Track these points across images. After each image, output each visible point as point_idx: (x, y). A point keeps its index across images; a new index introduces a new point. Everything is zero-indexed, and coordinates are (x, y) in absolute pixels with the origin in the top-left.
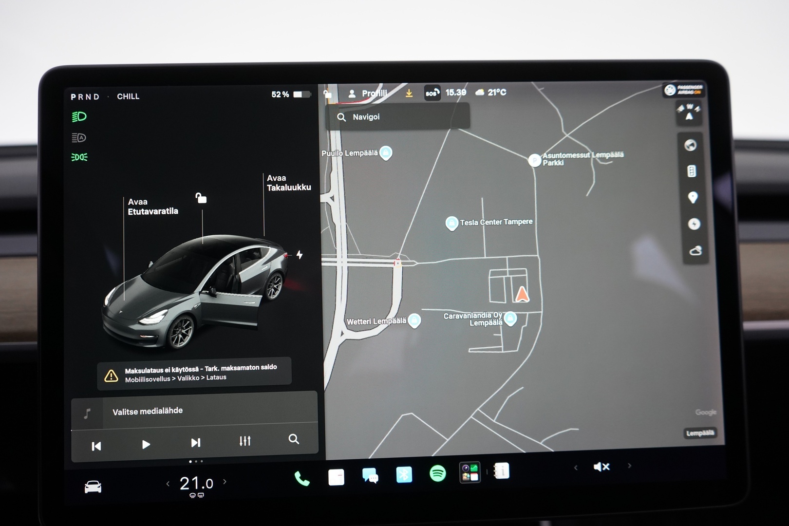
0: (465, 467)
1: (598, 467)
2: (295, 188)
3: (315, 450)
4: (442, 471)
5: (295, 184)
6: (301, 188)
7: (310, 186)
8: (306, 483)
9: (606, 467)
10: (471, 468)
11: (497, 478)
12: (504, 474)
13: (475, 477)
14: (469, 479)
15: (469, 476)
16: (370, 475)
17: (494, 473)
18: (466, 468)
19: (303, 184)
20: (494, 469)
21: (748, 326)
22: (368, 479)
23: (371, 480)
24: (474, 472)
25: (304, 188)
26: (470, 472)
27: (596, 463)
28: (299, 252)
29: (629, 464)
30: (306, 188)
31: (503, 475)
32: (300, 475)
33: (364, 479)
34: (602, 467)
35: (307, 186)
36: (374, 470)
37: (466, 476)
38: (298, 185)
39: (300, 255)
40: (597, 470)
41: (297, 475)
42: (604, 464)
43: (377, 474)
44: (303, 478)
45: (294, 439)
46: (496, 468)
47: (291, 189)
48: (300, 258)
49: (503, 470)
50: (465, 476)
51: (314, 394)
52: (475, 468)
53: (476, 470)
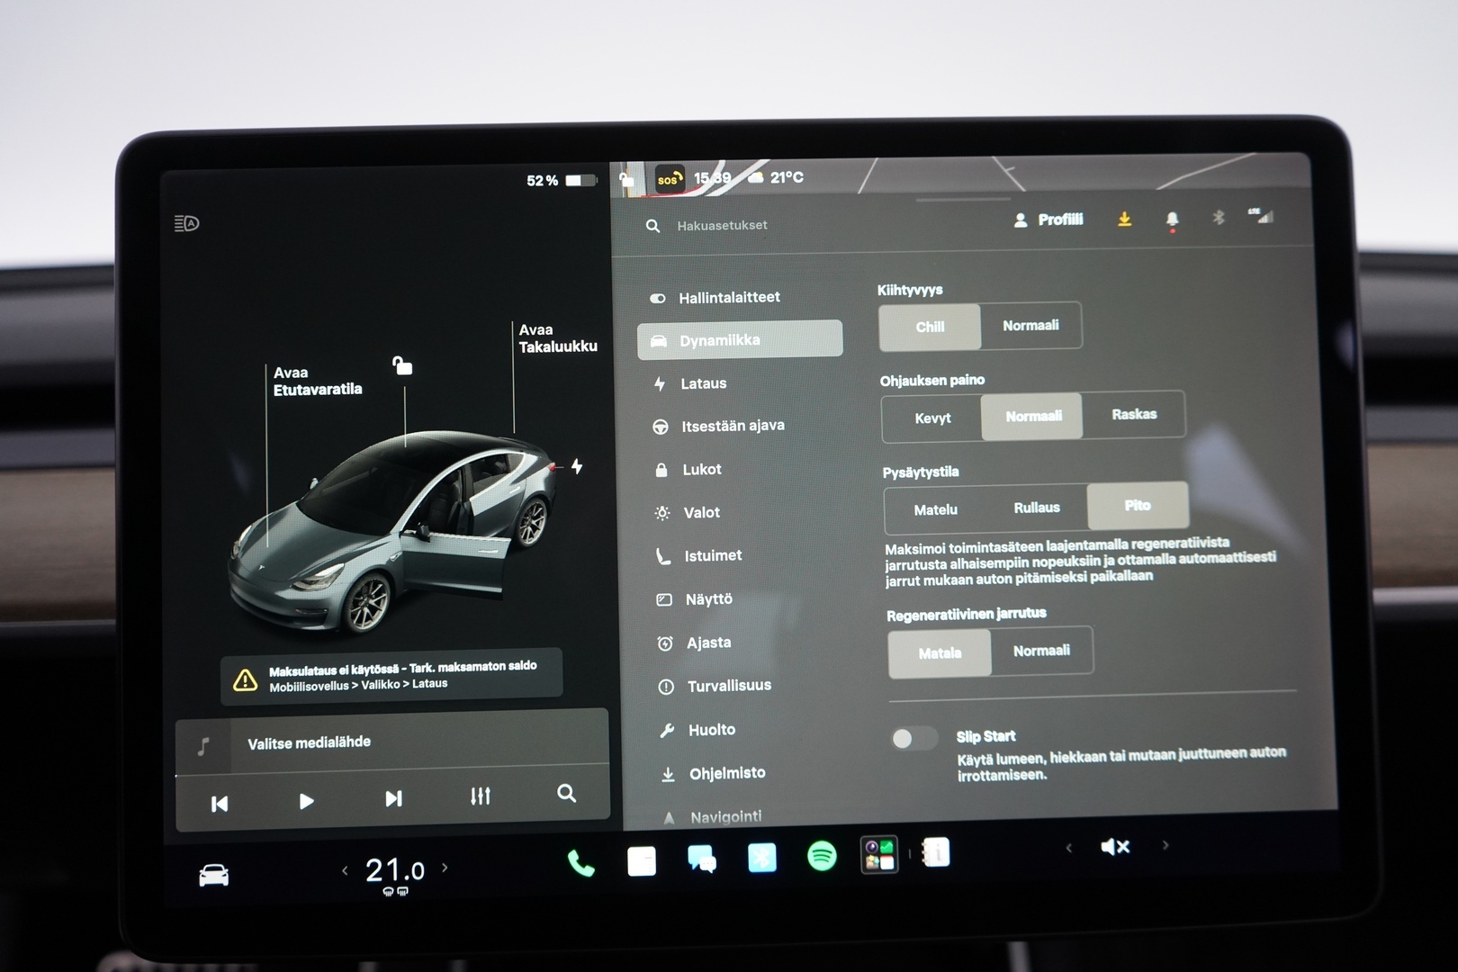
0: (870, 845)
1: (1108, 847)
2: (568, 348)
3: (604, 813)
4: (830, 852)
5: (569, 341)
6: (580, 347)
7: (596, 344)
8: (588, 871)
9: (1124, 847)
10: (882, 848)
11: (927, 864)
12: (941, 857)
13: (888, 864)
14: (877, 866)
15: (877, 860)
16: (702, 858)
17: (923, 856)
18: (873, 846)
19: (583, 341)
20: (922, 848)
21: (1382, 596)
22: (699, 866)
23: (703, 868)
24: (887, 855)
25: (584, 347)
26: (879, 854)
27: (1106, 840)
28: (576, 461)
29: (1165, 842)
30: (588, 347)
31: (939, 859)
32: (577, 857)
33: (691, 866)
34: (1117, 847)
35: (591, 344)
36: (708, 849)
37: (873, 862)
38: (574, 341)
39: (577, 466)
40: (1108, 854)
41: (573, 857)
42: (1119, 843)
43: (713, 855)
44: (582, 862)
45: (566, 793)
46: (925, 848)
47: (561, 350)
48: (577, 473)
49: (938, 851)
50: (871, 861)
51: (602, 714)
52: (888, 846)
53: (891, 851)
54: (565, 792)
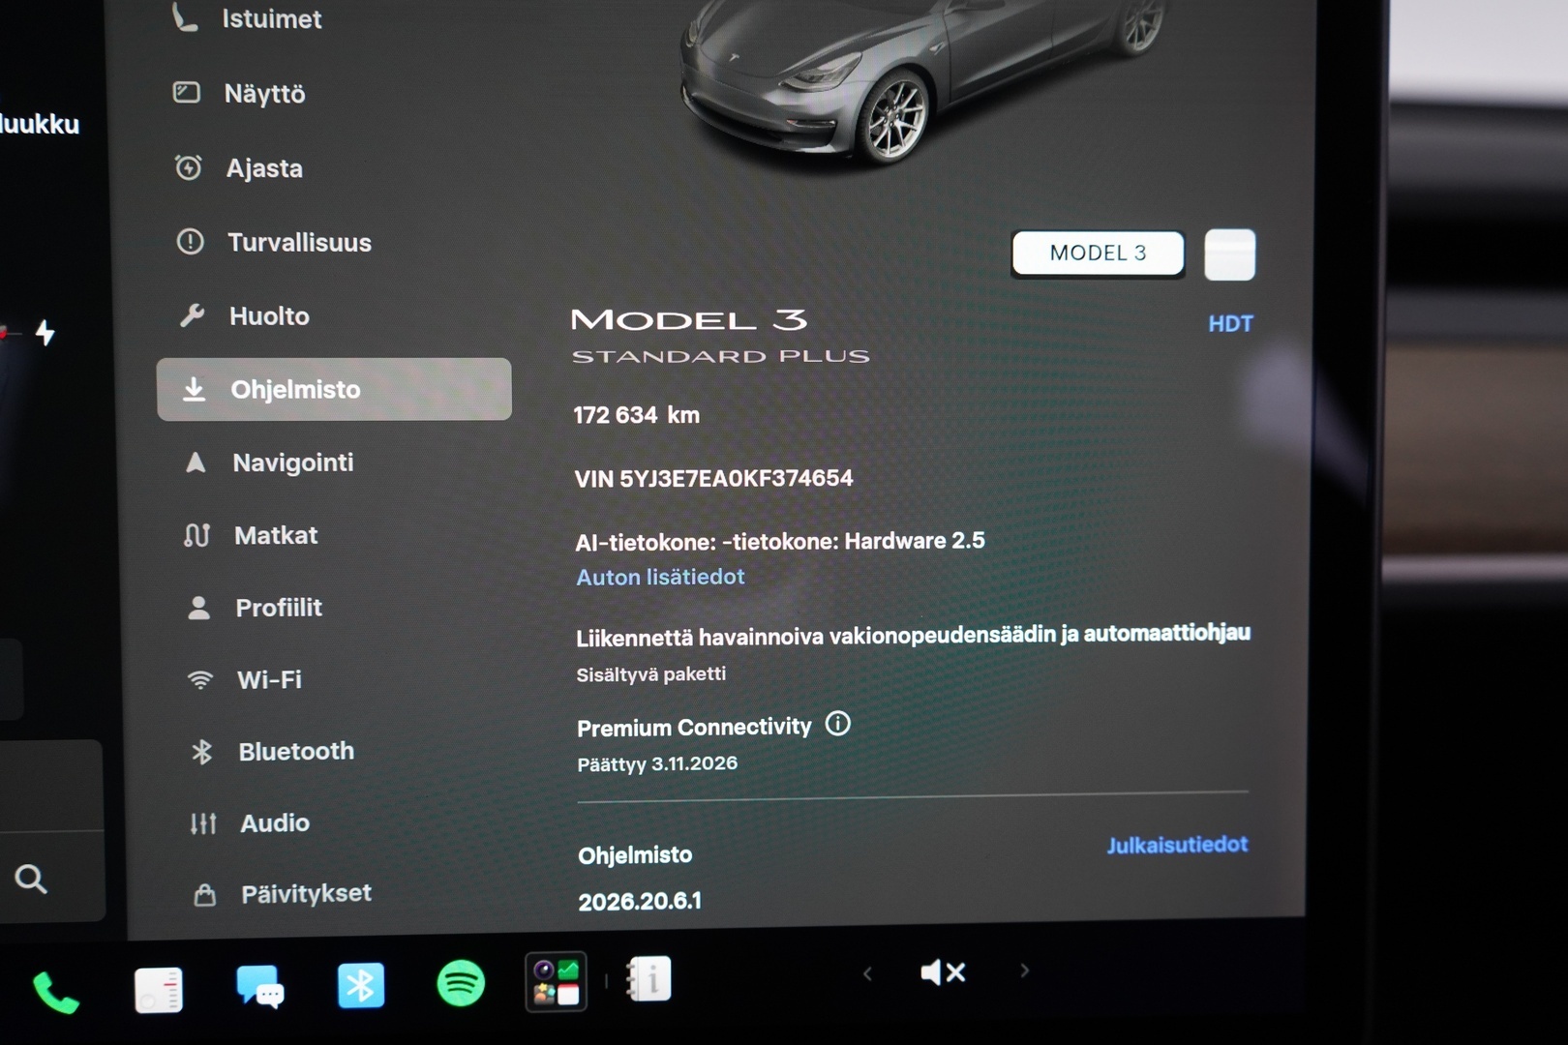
0: (544, 965)
1: (931, 972)
2: (27, 127)
3: (93, 910)
4: (475, 978)
5: (28, 115)
6: (48, 126)
7: (76, 122)
8: (68, 1006)
9: (956, 972)
10: (560, 971)
11: (634, 998)
12: (657, 988)
13: (569, 996)
14: (553, 999)
15: (552, 992)
16: (261, 984)
17: (628, 985)
18: (546, 968)
19: (53, 116)
20: (628, 973)
21: (1395, 568)
22: (254, 997)
23: (262, 1000)
24: (568, 982)
25: (55, 126)
26: (556, 982)
27: (929, 963)
28: (44, 324)
29: (1023, 966)
30: (62, 126)
31: (654, 990)
32: (49, 983)
33: (242, 997)
34: (945, 972)
35: (67, 121)
36: (271, 971)
37: (545, 992)
38: (38, 116)
39: (45, 333)
40: (930, 982)
41: (42, 983)
42: (949, 966)
43: (279, 981)
44: (58, 992)
45: (30, 878)
46: (633, 972)
47: (15, 130)
48: (46, 343)
49: (653, 977)
50: (543, 992)
51: (89, 752)
52: (570, 970)
53: (575, 976)
54: (28, 876)
